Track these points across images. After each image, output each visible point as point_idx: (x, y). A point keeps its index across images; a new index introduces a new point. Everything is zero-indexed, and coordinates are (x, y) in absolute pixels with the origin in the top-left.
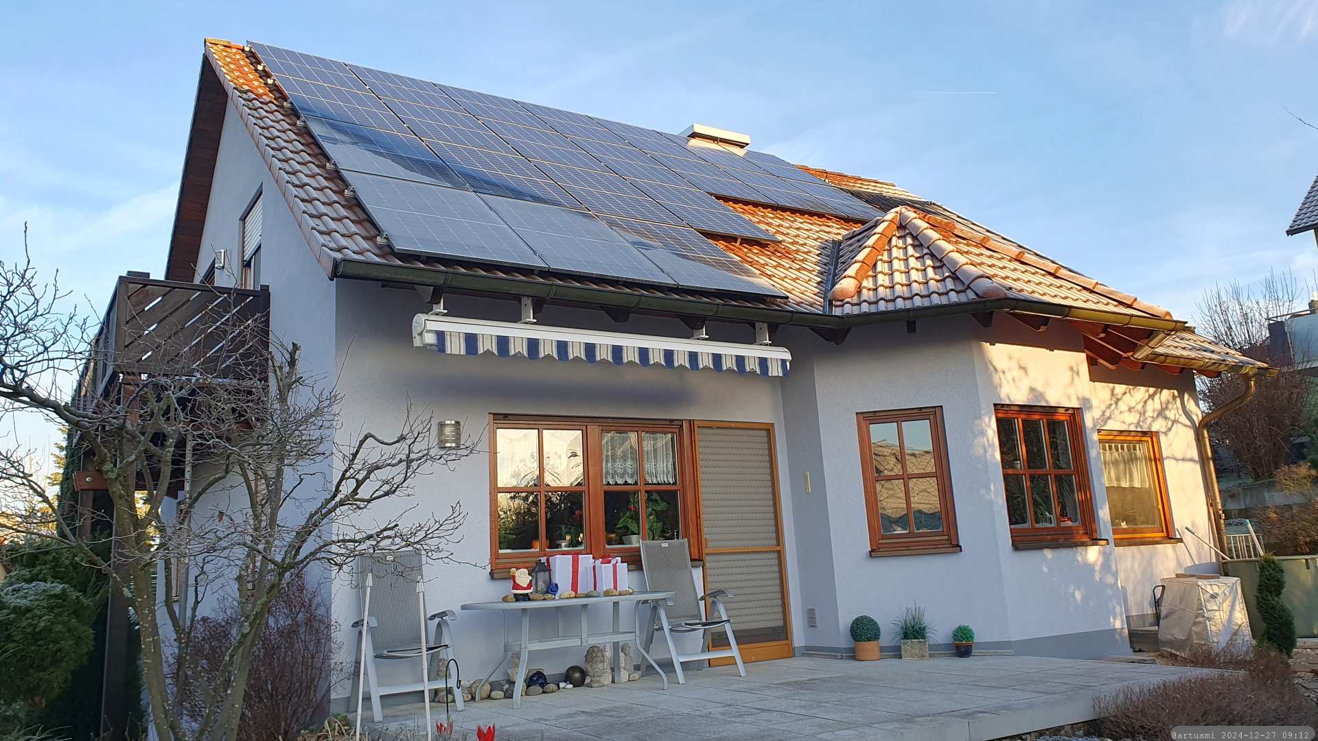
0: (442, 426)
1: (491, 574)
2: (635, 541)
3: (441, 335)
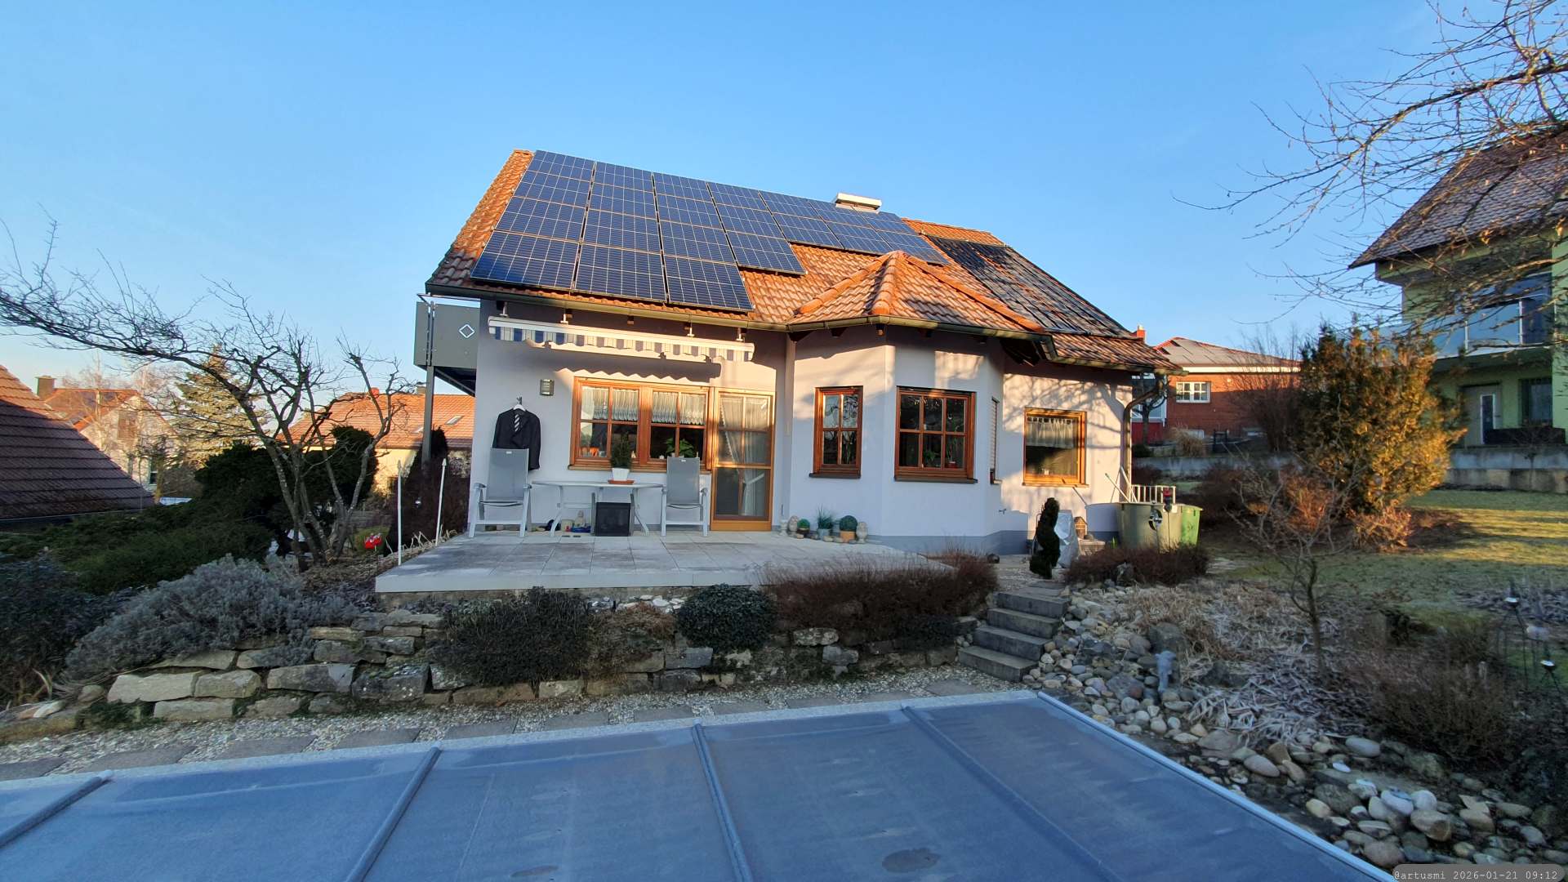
0: (542, 382)
1: (571, 465)
2: (671, 458)
3: (498, 329)
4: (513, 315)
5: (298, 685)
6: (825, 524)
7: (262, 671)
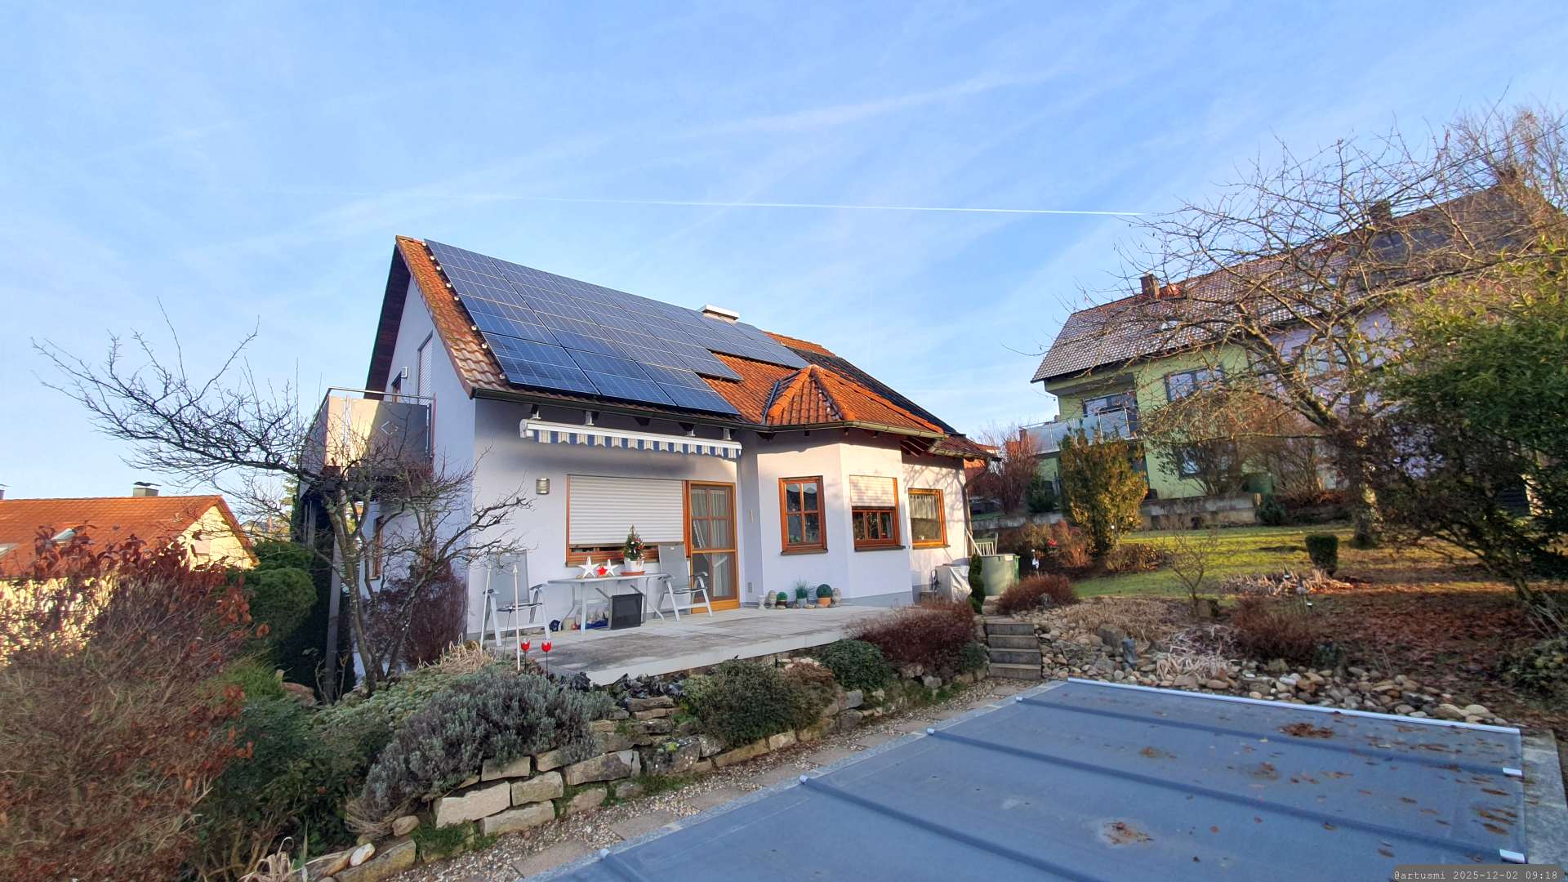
0: (538, 481)
1: (567, 564)
3: (536, 432)
4: (544, 418)
5: (598, 776)
6: (801, 593)
7: (560, 769)
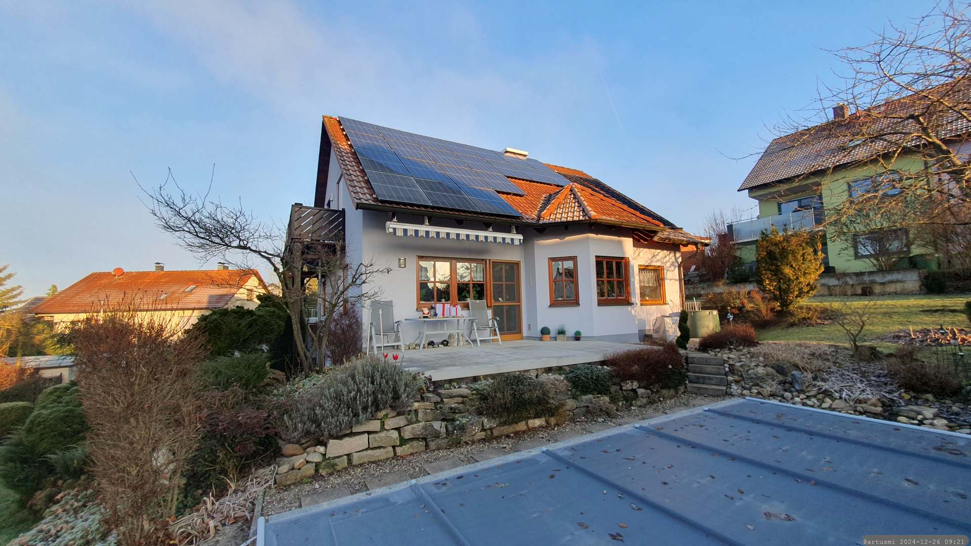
0: (400, 259)
1: (417, 309)
2: (469, 300)
3: (395, 229)
6: (561, 332)
7: (398, 429)
